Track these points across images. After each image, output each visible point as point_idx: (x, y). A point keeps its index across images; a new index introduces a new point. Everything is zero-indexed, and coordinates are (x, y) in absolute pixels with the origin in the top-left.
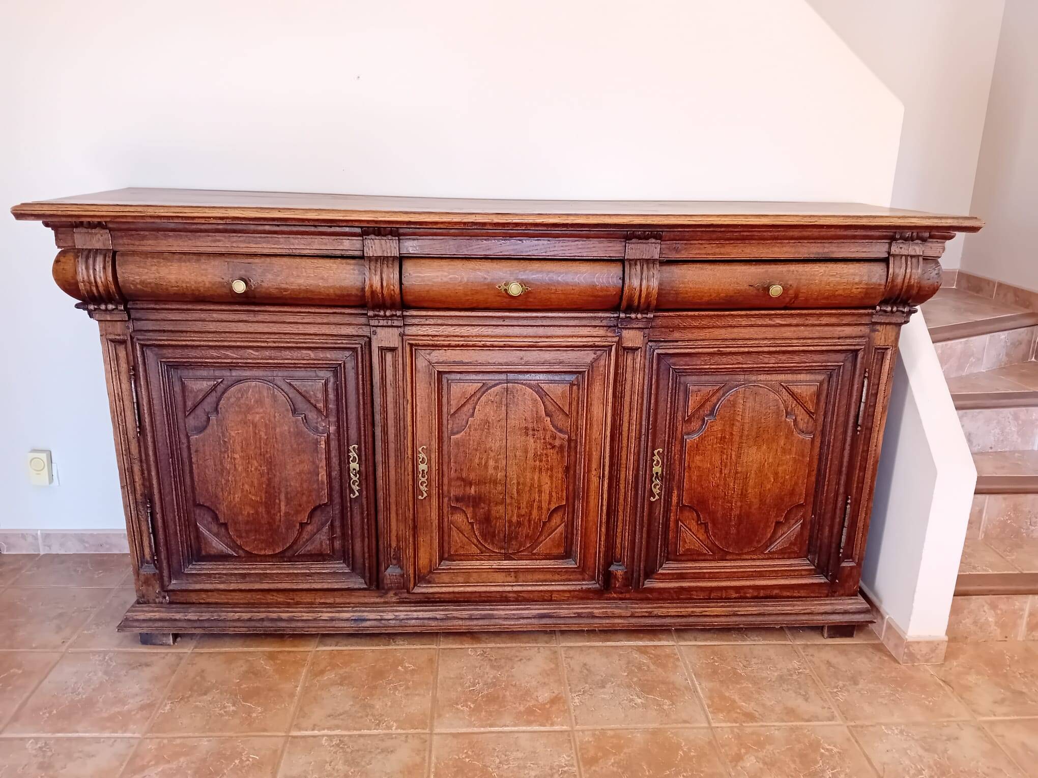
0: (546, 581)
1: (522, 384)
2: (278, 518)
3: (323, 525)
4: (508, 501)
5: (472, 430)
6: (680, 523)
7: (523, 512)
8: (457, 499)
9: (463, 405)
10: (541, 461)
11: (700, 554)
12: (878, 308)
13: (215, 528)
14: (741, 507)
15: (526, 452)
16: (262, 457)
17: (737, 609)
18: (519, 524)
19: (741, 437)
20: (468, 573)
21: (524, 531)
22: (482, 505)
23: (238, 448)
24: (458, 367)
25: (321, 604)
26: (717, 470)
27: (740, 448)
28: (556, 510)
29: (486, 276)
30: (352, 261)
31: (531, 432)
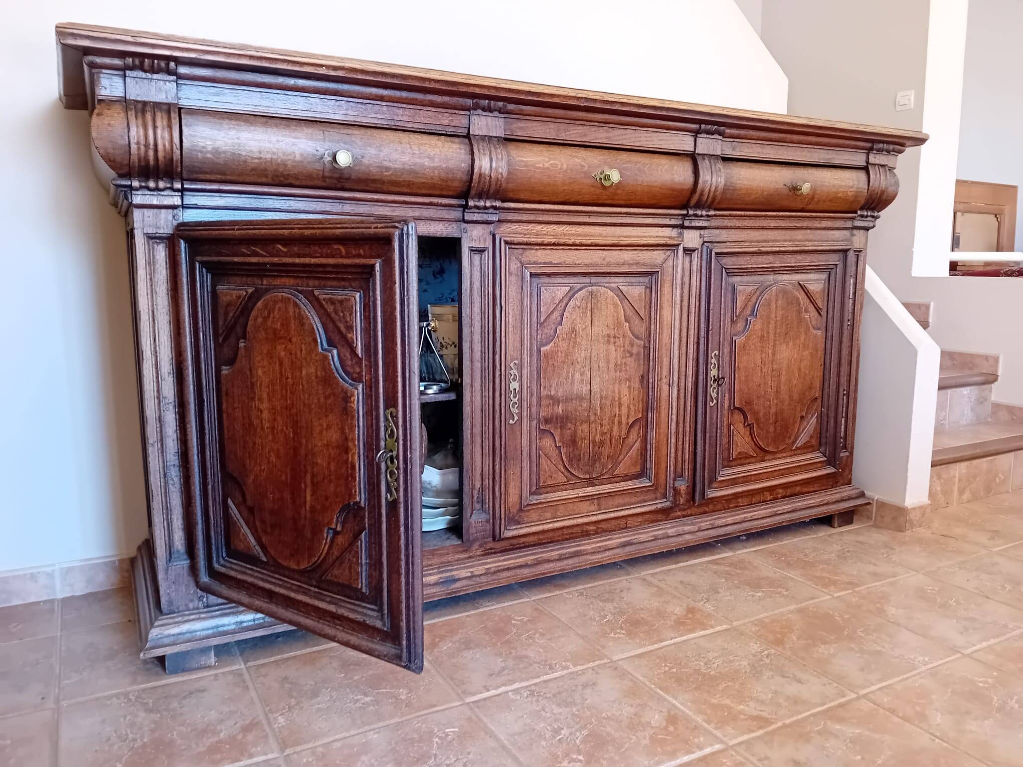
0: (624, 505)
1: (604, 287)
4: (592, 418)
5: (560, 339)
6: (732, 427)
7: (605, 429)
8: (547, 421)
9: (552, 312)
10: (620, 371)
11: (748, 457)
12: (859, 212)
14: (777, 404)
15: (608, 362)
17: (776, 509)
18: (602, 442)
19: (775, 334)
20: (553, 506)
21: (606, 451)
22: (569, 425)
24: (548, 268)
26: (759, 368)
27: (774, 345)
28: (634, 422)
29: (584, 164)
31: (612, 340)
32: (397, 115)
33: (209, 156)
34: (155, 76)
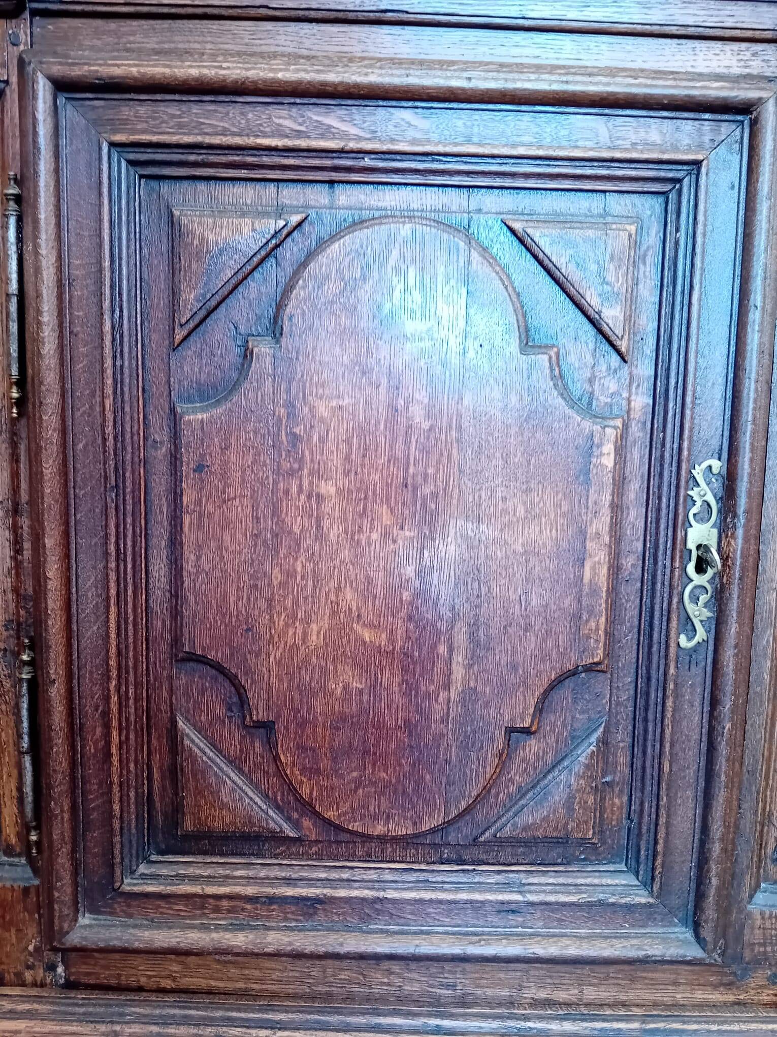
2: (438, 708)
3: (576, 740)
13: (233, 740)
16: (408, 496)
23: (336, 462)
25: (535, 1003)
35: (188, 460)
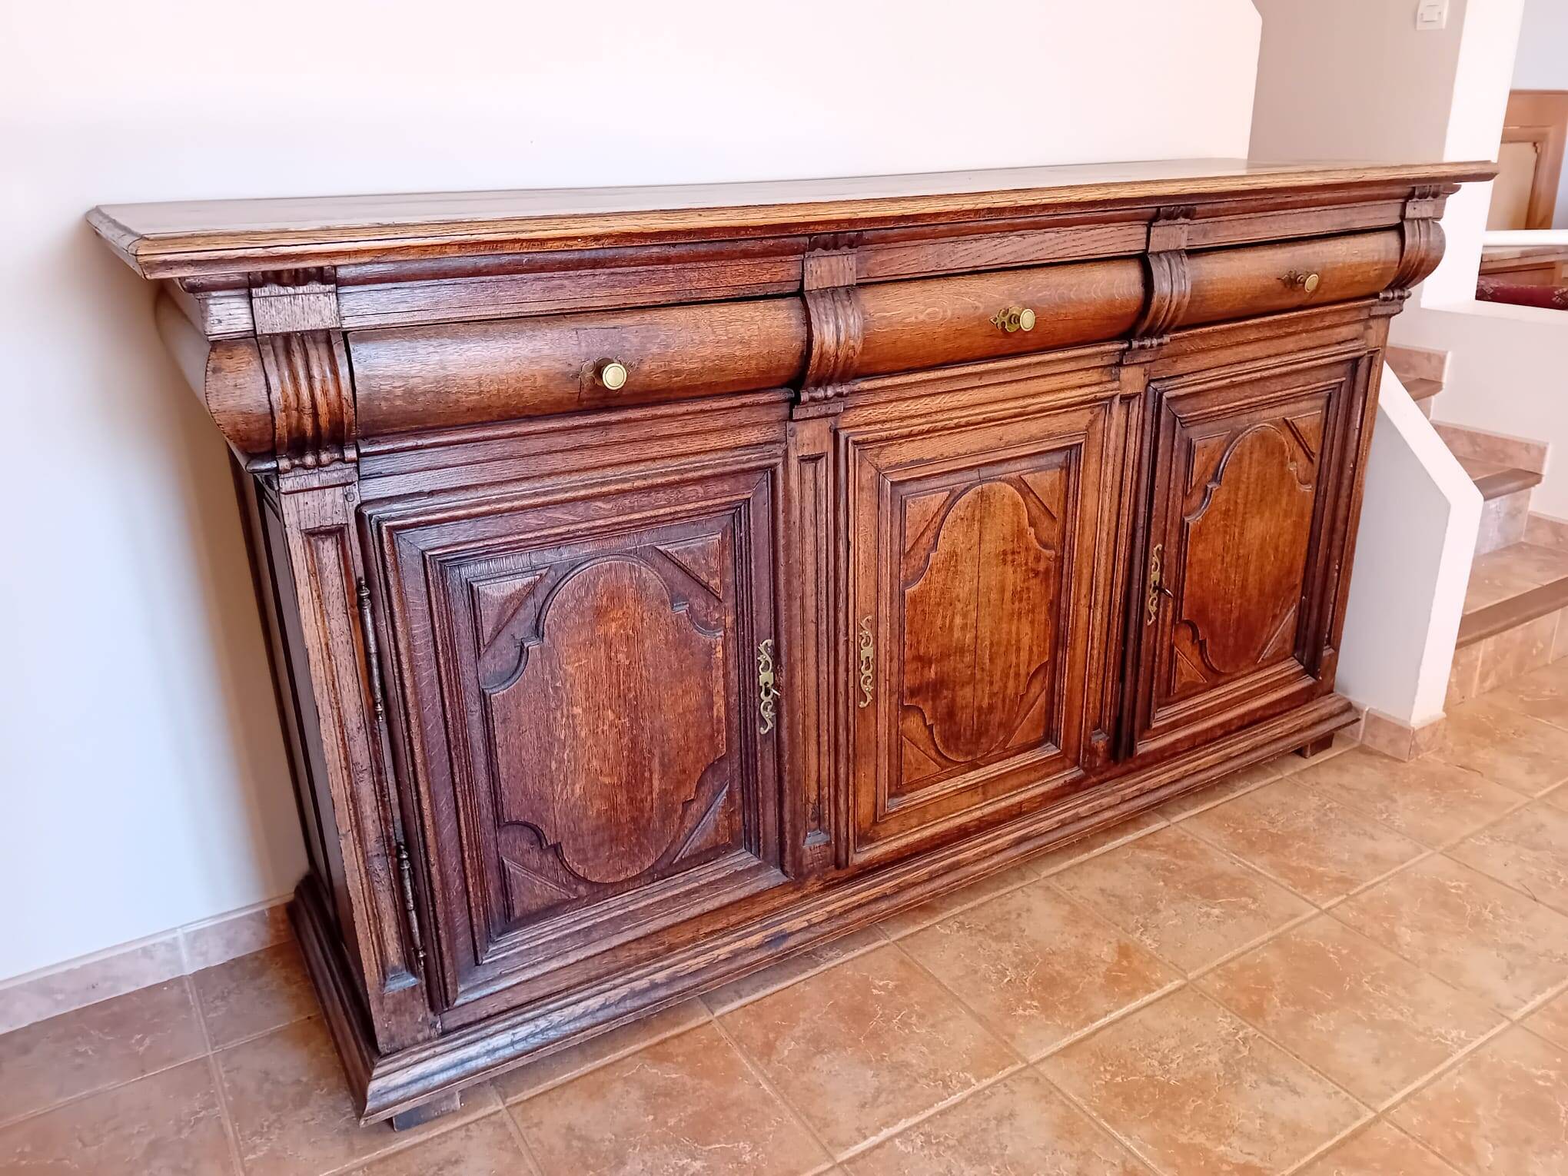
0: (1020, 786)
1: (1000, 480)
2: (647, 805)
3: (716, 794)
4: (978, 677)
5: (934, 572)
6: (1176, 649)
7: (996, 688)
8: (914, 692)
9: (922, 534)
10: (1021, 600)
11: (1195, 685)
12: (1382, 295)
13: (534, 859)
14: (1241, 604)
15: (1003, 590)
16: (622, 702)
17: (1229, 750)
18: (991, 708)
19: (1245, 504)
20: (922, 808)
21: (996, 718)
22: (945, 693)
23: (580, 695)
24: (919, 470)
25: (707, 935)
26: (1220, 558)
27: (1244, 521)
28: (1037, 671)
29: (977, 304)
30: (783, 303)
31: (1010, 558)
32: (691, 281)
33: (398, 403)
34: (301, 289)
35: (497, 717)
